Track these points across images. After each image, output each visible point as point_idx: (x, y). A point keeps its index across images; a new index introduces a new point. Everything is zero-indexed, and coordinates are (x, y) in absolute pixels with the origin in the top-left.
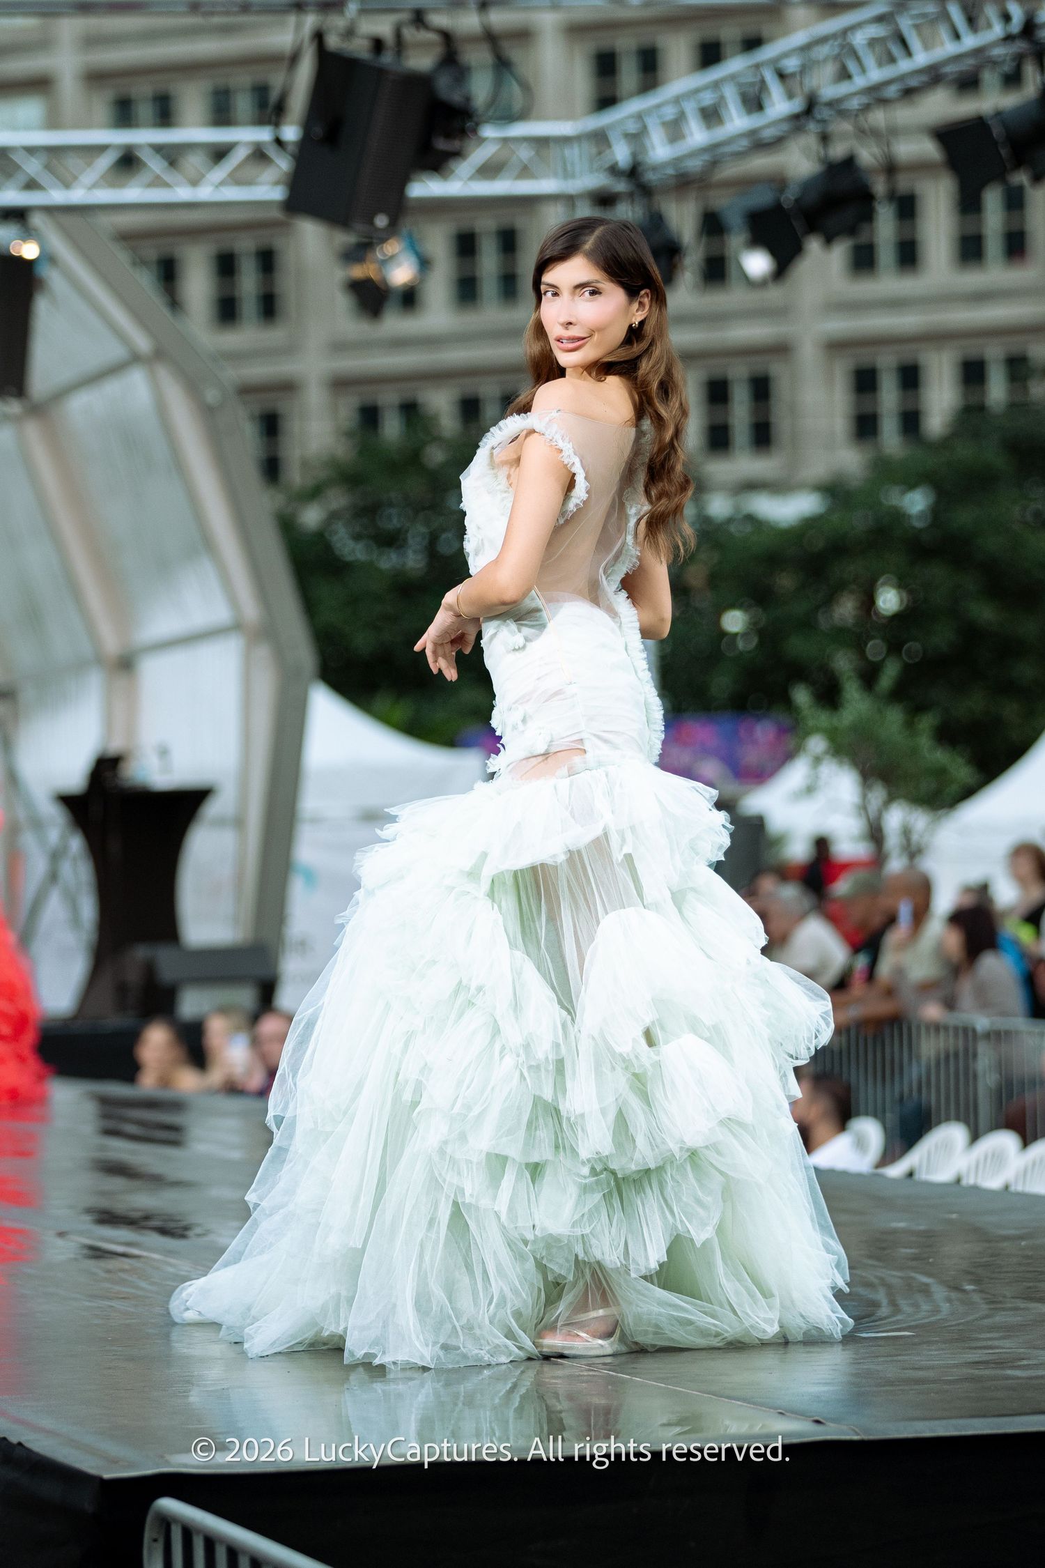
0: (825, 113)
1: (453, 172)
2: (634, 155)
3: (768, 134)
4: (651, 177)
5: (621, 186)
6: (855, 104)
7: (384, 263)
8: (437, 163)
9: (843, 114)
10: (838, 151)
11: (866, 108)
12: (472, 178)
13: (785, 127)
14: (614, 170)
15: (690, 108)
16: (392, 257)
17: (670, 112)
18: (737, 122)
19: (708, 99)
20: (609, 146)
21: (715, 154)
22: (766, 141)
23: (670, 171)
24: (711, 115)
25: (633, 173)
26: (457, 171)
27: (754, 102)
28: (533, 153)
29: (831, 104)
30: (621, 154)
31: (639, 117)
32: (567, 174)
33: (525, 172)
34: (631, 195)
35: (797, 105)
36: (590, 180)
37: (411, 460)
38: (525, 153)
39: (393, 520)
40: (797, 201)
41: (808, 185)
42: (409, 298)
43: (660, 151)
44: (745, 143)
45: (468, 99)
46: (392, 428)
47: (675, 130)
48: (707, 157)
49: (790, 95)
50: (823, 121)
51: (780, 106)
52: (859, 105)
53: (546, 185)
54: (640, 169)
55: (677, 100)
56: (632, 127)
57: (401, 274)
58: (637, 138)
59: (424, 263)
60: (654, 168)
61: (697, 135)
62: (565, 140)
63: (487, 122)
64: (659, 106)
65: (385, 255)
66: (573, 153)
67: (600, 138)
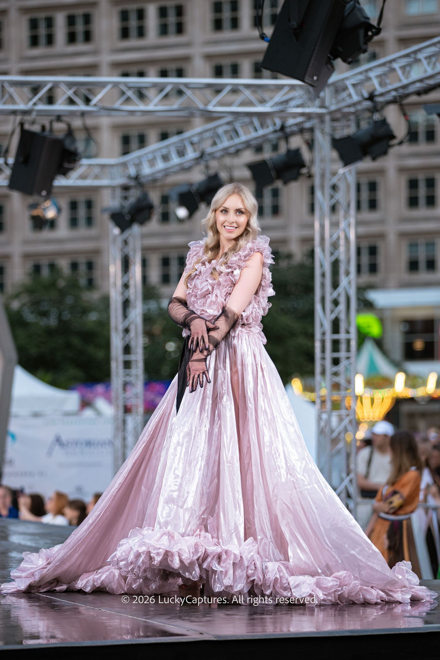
0: (208, 157)
1: (70, 177)
2: (137, 171)
3: (187, 165)
4: (143, 180)
5: (132, 183)
6: (218, 154)
7: (44, 209)
8: (65, 172)
9: (214, 158)
10: (212, 172)
11: (223, 156)
12: (77, 179)
13: (193, 162)
14: (130, 177)
15: (158, 155)
16: (47, 207)
17: (150, 156)
18: (175, 160)
19: (164, 151)
20: (128, 169)
21: (167, 173)
22: (186, 168)
23: (150, 178)
24: (166, 158)
25: (137, 178)
26: (71, 177)
27: (181, 153)
28: (100, 170)
29: (209, 154)
30: (132, 171)
31: (139, 157)
32: (112, 178)
33: (97, 177)
34: (135, 187)
35: (197, 155)
36: (121, 181)
37: (53, 284)
38: (97, 170)
39: (45, 306)
40: (197, 190)
41: (201, 184)
42: (52, 224)
43: (146, 170)
44: (178, 168)
45: (76, 149)
46: (45, 272)
47: (152, 162)
48: (163, 173)
49: (195, 151)
50: (207, 161)
51: (191, 154)
52: (220, 155)
53: (104, 182)
54: (139, 177)
55: (153, 152)
56: (137, 162)
57: (50, 214)
58: (138, 165)
59: (59, 210)
60: (144, 177)
61: (160, 165)
62: (112, 166)
63: (83, 157)
64: (146, 154)
65: (44, 207)
66: (115, 170)
67: (124, 165)
